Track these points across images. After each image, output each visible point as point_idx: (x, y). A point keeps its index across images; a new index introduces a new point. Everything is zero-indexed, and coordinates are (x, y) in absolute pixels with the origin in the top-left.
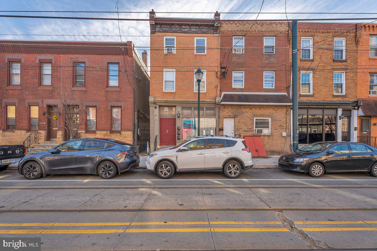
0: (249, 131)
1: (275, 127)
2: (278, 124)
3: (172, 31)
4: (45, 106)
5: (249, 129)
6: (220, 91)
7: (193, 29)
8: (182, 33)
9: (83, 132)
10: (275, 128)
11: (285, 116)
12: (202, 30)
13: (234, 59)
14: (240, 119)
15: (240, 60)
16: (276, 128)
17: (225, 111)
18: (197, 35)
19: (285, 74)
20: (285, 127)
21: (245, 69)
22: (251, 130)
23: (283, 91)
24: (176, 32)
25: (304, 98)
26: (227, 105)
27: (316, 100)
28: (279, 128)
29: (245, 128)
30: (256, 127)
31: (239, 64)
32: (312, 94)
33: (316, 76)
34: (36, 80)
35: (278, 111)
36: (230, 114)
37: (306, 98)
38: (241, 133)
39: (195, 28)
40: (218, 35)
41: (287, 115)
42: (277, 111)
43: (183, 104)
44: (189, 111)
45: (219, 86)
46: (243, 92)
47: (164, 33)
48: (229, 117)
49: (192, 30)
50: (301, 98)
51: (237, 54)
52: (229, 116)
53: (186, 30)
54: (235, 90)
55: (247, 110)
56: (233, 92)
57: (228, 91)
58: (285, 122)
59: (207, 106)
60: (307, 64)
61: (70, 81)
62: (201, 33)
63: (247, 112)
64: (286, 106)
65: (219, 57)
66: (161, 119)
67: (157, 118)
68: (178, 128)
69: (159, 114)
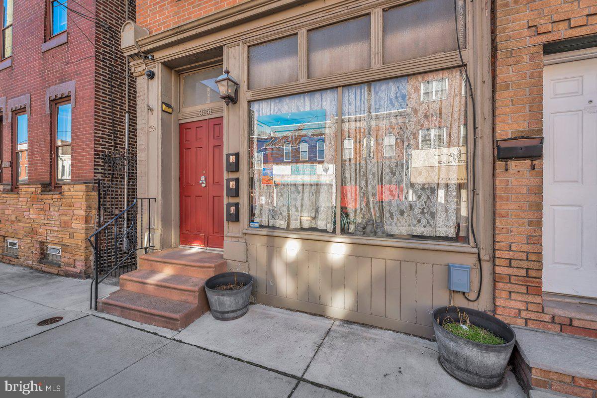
44: (287, 62)
66: (183, 128)
67: (155, 119)
68: (228, 159)
69: (168, 106)
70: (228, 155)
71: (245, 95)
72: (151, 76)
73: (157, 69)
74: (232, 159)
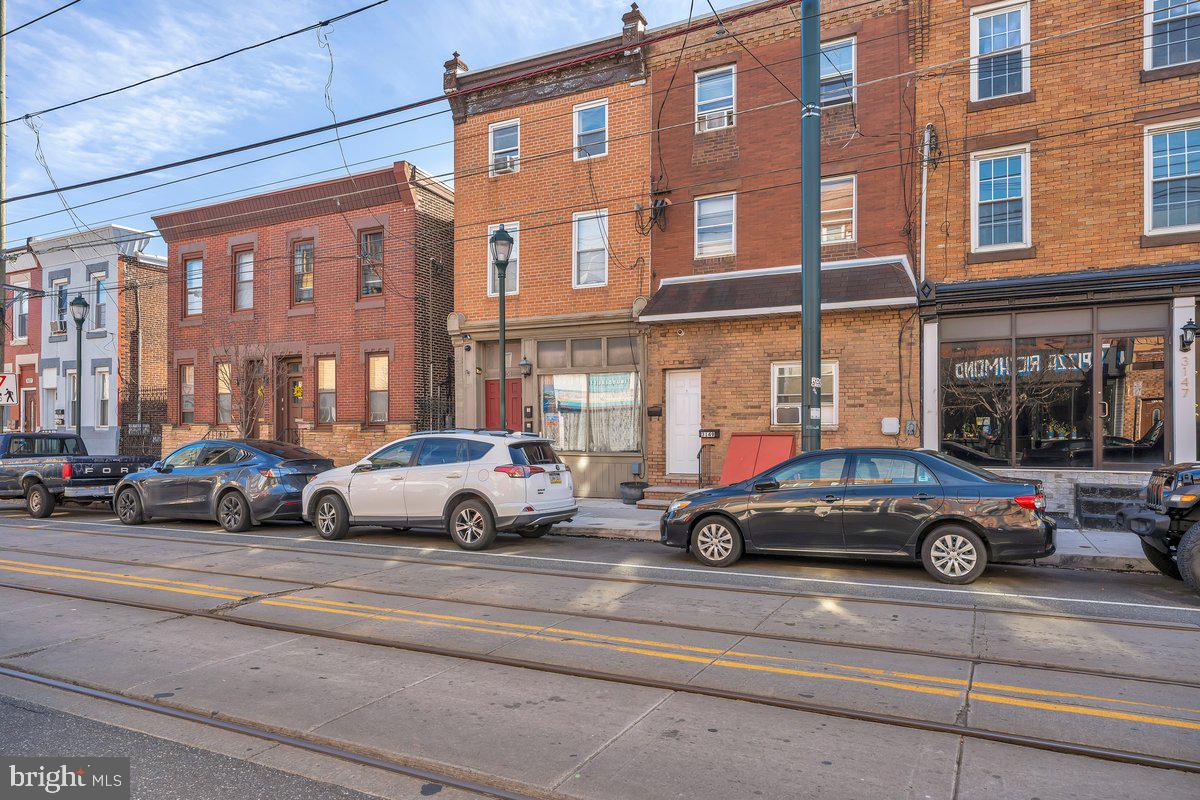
0: (752, 414)
1: (855, 398)
2: (868, 382)
3: (509, 104)
4: (241, 363)
5: (752, 407)
6: (654, 276)
7: (568, 80)
8: (535, 102)
9: (308, 426)
10: (851, 402)
11: (896, 353)
12: (593, 78)
13: (699, 155)
14: (719, 371)
15: (718, 153)
16: (857, 402)
17: (665, 346)
18: (579, 97)
19: (897, 178)
20: (897, 394)
21: (737, 183)
22: (757, 410)
23: (891, 247)
24: (518, 103)
25: (985, 267)
26: (671, 323)
27: (1047, 269)
28: (869, 401)
29: (738, 406)
30: (780, 400)
31: (717, 169)
32: (1029, 246)
33: (1043, 165)
34: (226, 300)
35: (865, 331)
36: (684, 354)
37: (997, 266)
38: (723, 425)
39: (571, 79)
40: (644, 81)
41: (903, 345)
42: (860, 331)
43: (543, 331)
44: (560, 354)
45: (648, 261)
46: (732, 270)
47: (487, 115)
48: (682, 366)
49: (565, 84)
50: (975, 268)
51: (707, 133)
52: (681, 363)
53: (547, 90)
54: (705, 265)
55: (745, 337)
56: (698, 274)
57: (677, 275)
58: (898, 377)
59: (609, 333)
60: (999, 117)
61: (284, 292)
62: (590, 89)
63: (741, 345)
64: (899, 309)
65: (648, 158)
66: (488, 383)
67: (471, 380)
68: (526, 410)
69: (480, 369)
70: (526, 408)
71: (536, 372)
72: (468, 349)
73: (473, 345)
74: (528, 410)
